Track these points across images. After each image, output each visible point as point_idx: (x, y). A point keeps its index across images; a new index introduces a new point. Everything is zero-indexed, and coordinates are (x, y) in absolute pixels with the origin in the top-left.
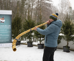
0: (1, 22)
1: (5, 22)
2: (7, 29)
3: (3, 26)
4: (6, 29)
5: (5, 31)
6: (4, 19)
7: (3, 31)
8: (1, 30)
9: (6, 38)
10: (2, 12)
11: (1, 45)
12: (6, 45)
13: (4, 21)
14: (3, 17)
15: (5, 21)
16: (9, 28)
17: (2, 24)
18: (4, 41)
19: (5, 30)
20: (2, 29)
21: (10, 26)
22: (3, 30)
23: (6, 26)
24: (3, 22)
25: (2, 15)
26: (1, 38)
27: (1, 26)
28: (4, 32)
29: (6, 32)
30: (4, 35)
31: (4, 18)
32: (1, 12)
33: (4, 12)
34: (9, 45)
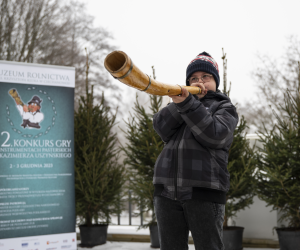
0: (24, 126)
1: (43, 122)
2: (54, 160)
3: (35, 143)
4: (47, 161)
5: (42, 171)
6: (38, 111)
7: (32, 171)
8: (26, 166)
9: (46, 209)
10: (29, 75)
11: (24, 245)
12: (50, 246)
13: (38, 118)
14: (34, 99)
15: (45, 118)
16: (62, 156)
17: (28, 136)
18: (37, 223)
19: (46, 166)
20: (30, 161)
21: (66, 143)
22: (35, 166)
23: (47, 143)
24: (36, 125)
25: (31, 86)
26: (27, 210)
27: (26, 142)
28: (39, 177)
29: (49, 176)
30: (40, 193)
31: (38, 105)
32: (26, 75)
33: (38, 75)
34: (66, 241)
